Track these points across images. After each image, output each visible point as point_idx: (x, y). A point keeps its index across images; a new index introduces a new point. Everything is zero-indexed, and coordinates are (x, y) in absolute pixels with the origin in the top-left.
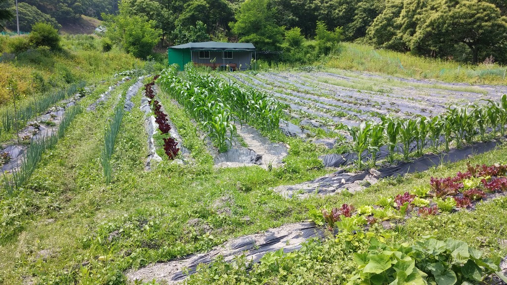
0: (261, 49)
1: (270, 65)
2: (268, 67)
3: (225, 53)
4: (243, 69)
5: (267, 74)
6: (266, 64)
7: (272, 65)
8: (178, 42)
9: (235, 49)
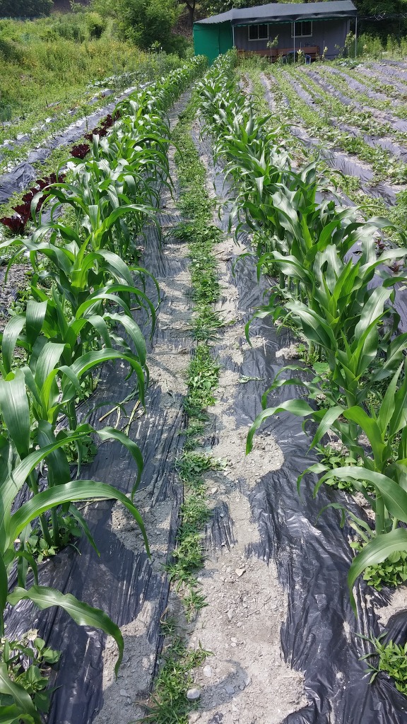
0: (368, 11)
1: (384, 44)
2: (381, 47)
3: (298, 24)
4: (331, 56)
5: (377, 63)
6: (377, 43)
7: (389, 44)
9: (316, 14)
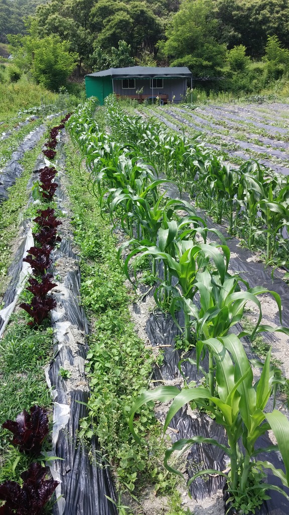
0: (198, 74)
2: (207, 97)
3: (154, 80)
4: (177, 102)
5: (207, 107)
6: (204, 94)
7: (211, 95)
8: (96, 68)
9: (166, 75)
